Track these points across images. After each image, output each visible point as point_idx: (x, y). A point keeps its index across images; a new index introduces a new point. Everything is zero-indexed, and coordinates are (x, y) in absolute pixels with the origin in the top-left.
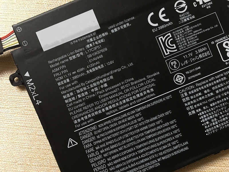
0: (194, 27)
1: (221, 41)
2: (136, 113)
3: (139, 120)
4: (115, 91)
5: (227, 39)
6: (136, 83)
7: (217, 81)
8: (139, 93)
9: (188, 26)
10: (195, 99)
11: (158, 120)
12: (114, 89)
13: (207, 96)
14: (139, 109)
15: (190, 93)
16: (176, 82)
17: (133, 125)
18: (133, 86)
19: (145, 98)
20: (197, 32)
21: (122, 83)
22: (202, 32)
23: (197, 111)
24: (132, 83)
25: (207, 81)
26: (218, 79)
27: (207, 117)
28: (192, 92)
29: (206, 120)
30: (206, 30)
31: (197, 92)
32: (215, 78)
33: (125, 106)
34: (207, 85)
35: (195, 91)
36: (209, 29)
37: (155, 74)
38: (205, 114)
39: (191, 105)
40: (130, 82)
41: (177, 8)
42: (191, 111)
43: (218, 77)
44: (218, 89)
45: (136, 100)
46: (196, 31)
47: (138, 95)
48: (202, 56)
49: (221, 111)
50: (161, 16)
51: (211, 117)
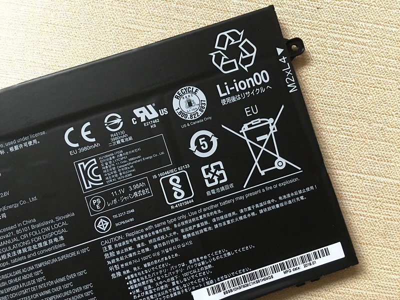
0: (130, 152)
1: (168, 175)
2: (36, 270)
3: (40, 280)
4: (7, 236)
5: (175, 172)
6: (38, 226)
7: (157, 232)
8: (42, 241)
9: (122, 152)
10: (123, 255)
11: (67, 282)
12: (6, 233)
13: (141, 252)
14: (40, 265)
15: (116, 246)
16: (98, 228)
17: (30, 287)
18: (34, 230)
19: (49, 250)
20: (134, 161)
21: (19, 225)
22: (141, 160)
23: (124, 273)
24: (33, 227)
25: (142, 231)
26: (158, 229)
27: (137, 283)
28: (120, 245)
29: (136, 287)
30: (147, 158)
31: (127, 246)
32: (154, 226)
33: (20, 259)
34: (142, 237)
35: (124, 243)
36: (151, 157)
37: (68, 216)
38: (135, 278)
39: (116, 264)
40: (29, 225)
41: (108, 124)
42: (115, 272)
43: (159, 225)
44: (157, 243)
45: (36, 251)
46: (132, 159)
47: (40, 245)
48: (138, 195)
49: (159, 275)
50: (84, 134)
51: (144, 283)
